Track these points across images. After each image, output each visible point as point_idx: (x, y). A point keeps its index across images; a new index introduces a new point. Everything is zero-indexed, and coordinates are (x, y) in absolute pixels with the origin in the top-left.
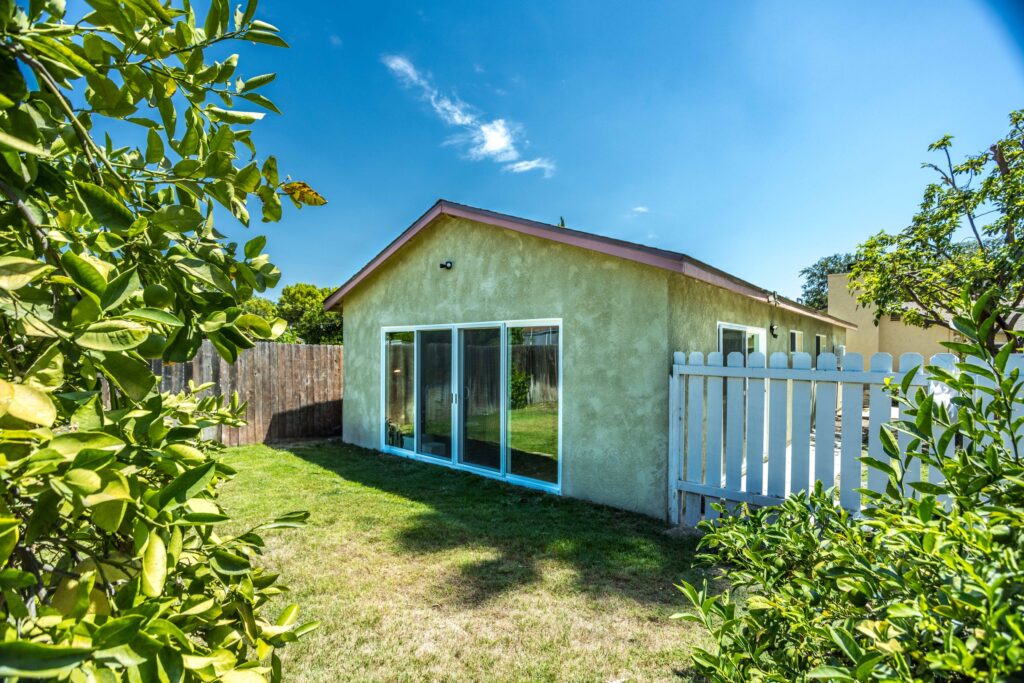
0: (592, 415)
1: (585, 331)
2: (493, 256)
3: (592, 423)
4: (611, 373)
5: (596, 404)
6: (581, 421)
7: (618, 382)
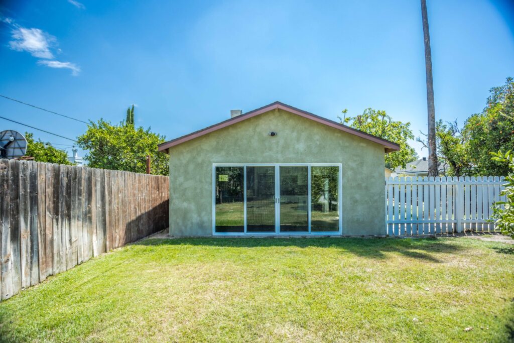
0: (356, 201)
1: (352, 169)
2: (303, 134)
3: (356, 204)
4: (364, 185)
5: (357, 197)
6: (351, 204)
7: (367, 188)
